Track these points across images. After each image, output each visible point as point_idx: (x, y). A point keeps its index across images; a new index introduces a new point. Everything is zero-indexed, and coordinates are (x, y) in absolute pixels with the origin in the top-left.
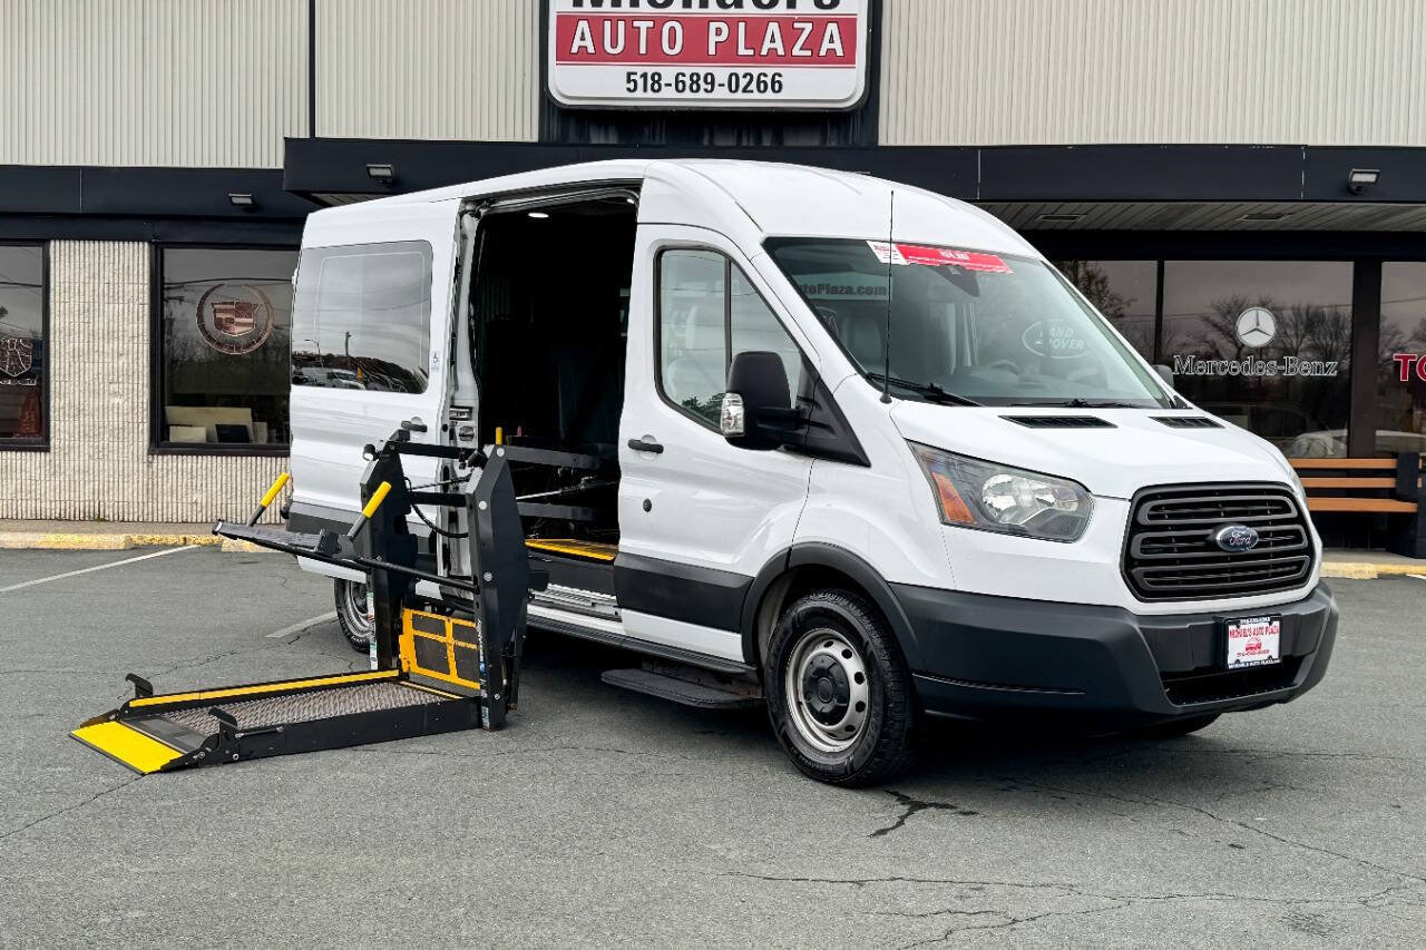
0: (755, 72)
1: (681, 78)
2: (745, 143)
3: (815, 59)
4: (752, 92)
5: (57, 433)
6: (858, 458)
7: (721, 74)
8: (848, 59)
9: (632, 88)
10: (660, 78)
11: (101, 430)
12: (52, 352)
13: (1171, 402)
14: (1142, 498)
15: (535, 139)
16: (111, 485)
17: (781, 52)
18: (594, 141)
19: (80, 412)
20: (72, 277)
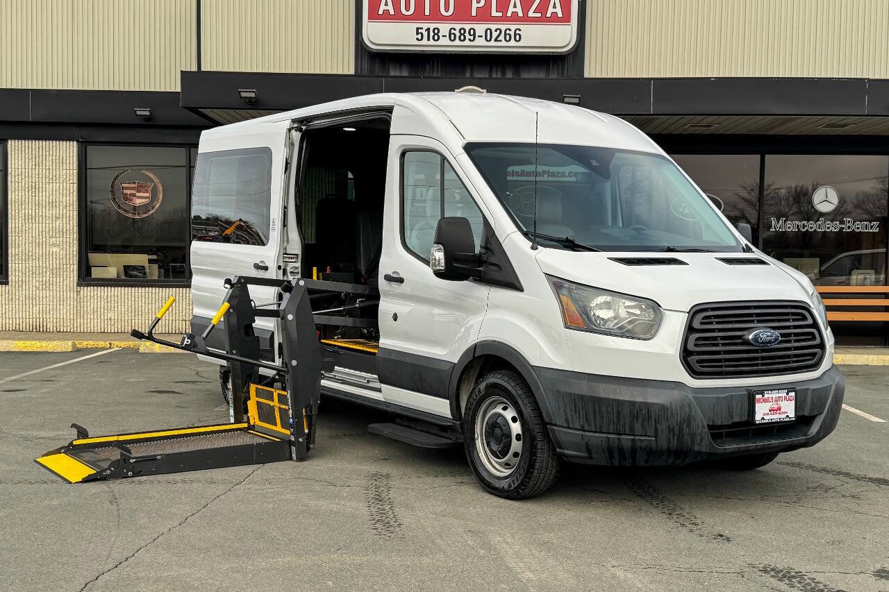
0: (503, 27)
1: (453, 31)
2: (494, 76)
3: (543, 20)
4: (501, 41)
5: (14, 272)
6: (515, 286)
7: (480, 28)
8: (566, 19)
9: (420, 38)
10: (439, 31)
11: (44, 270)
12: (10, 216)
13: (743, 248)
14: (696, 311)
15: (352, 72)
16: (51, 307)
17: (520, 14)
18: (392, 74)
19: (28, 257)
20: (23, 165)
